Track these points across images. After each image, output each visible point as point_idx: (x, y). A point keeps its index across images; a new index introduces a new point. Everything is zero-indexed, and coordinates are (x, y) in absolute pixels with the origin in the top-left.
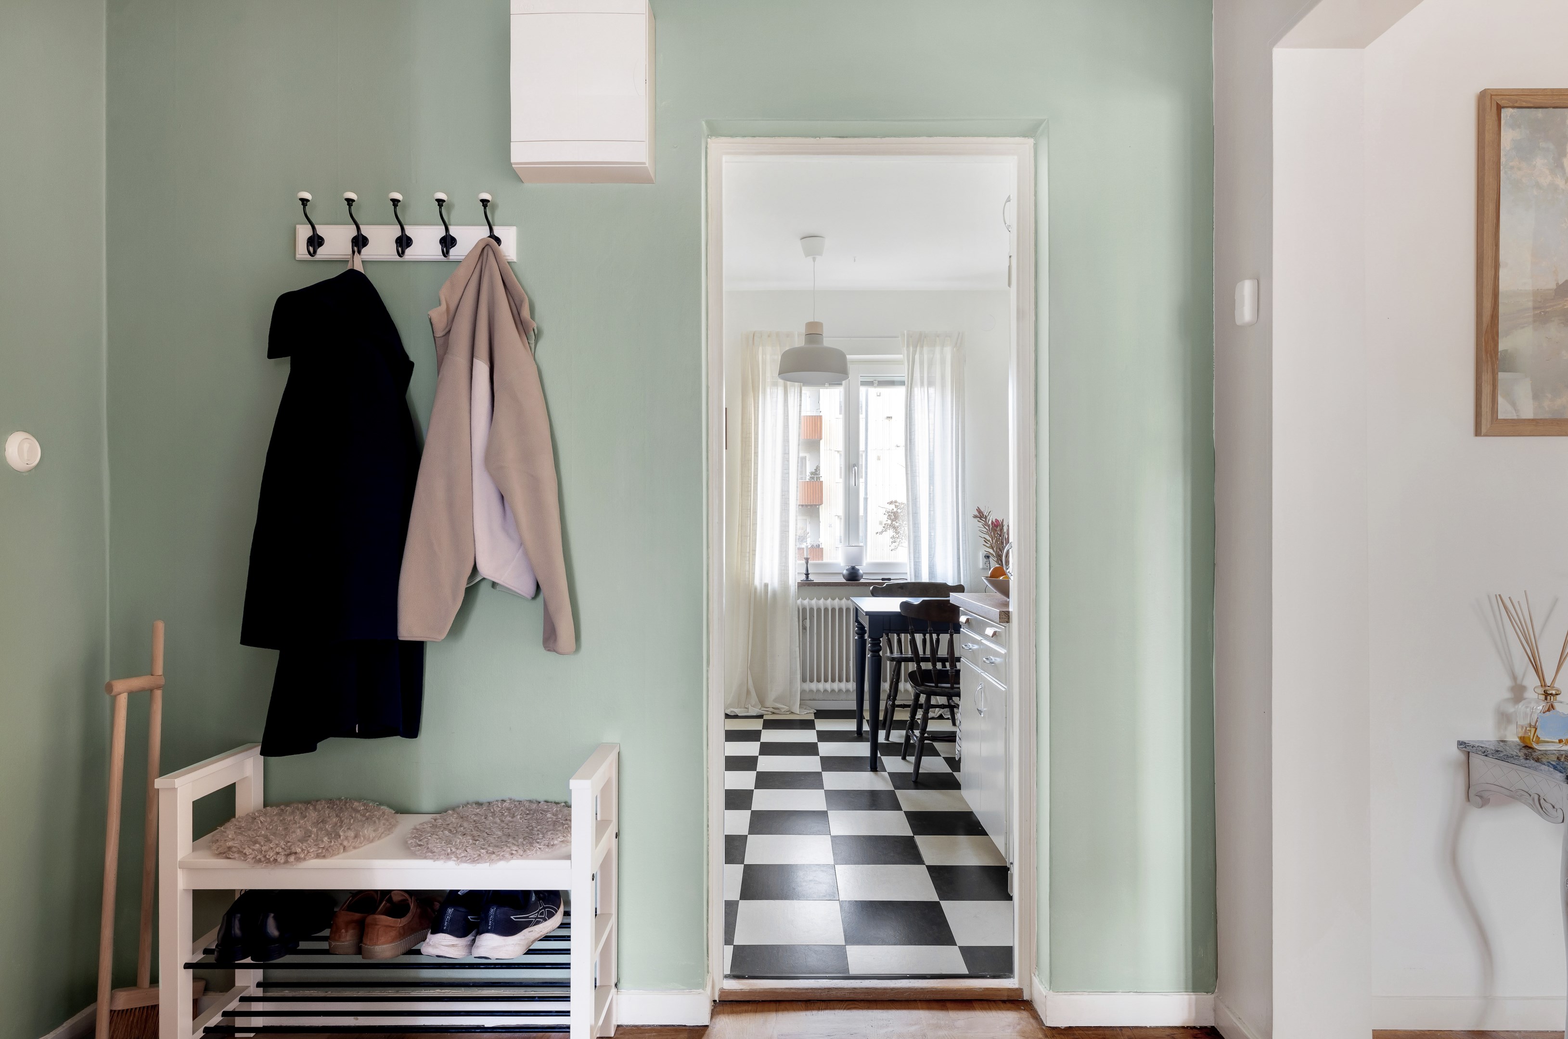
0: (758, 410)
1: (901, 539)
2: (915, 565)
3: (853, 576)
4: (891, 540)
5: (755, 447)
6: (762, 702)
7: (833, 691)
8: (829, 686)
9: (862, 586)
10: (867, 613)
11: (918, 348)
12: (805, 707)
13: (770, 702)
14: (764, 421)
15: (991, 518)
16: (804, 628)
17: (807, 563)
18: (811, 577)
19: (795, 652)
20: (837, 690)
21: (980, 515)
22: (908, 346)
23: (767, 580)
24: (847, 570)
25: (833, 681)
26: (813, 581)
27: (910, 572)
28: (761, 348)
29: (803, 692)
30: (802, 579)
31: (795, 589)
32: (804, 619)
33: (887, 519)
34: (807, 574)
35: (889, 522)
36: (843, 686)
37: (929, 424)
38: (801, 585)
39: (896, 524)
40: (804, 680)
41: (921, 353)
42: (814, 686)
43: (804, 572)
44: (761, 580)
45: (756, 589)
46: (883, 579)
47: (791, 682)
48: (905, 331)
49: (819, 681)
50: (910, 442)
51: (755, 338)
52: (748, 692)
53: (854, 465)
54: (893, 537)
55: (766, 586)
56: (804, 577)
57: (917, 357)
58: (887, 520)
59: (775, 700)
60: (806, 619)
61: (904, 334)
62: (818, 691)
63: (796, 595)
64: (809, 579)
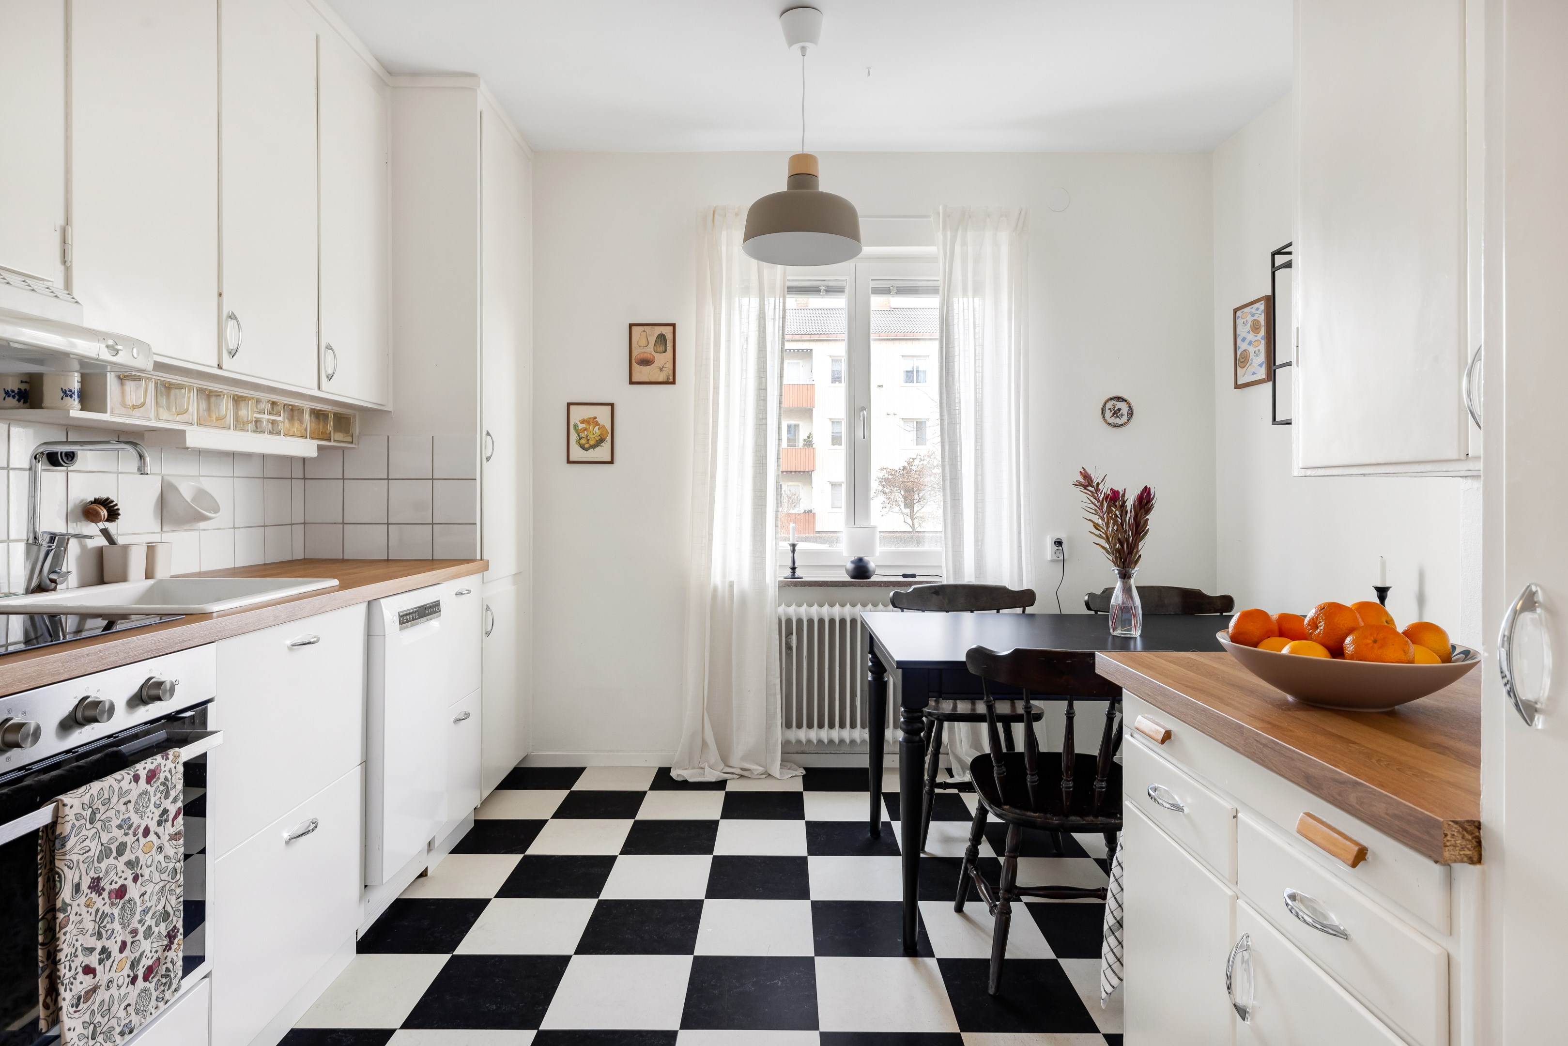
0: (720, 324)
1: (891, 505)
2: (954, 556)
3: (861, 571)
4: (882, 506)
5: (714, 379)
6: (725, 759)
7: (831, 741)
8: (824, 734)
9: (875, 586)
10: (900, 664)
11: (959, 233)
12: (789, 765)
13: (737, 761)
14: (729, 341)
15: (1105, 489)
16: (789, 648)
17: (793, 551)
18: (798, 573)
19: (775, 685)
20: (837, 741)
21: (1087, 482)
22: (944, 229)
23: (733, 577)
24: (852, 562)
25: (832, 726)
26: (802, 578)
27: (947, 567)
28: (724, 233)
29: (786, 744)
30: (786, 575)
31: (775, 592)
32: (789, 634)
33: (878, 485)
34: (794, 569)
35: (880, 488)
36: (846, 734)
37: (975, 346)
38: (784, 586)
39: (887, 490)
40: (788, 725)
41: (964, 244)
42: (803, 734)
43: (790, 564)
44: (724, 575)
45: (715, 590)
46: (904, 576)
47: (769, 728)
48: (941, 207)
49: (810, 726)
50: (947, 373)
51: (716, 215)
52: (704, 744)
53: (863, 409)
54: (884, 503)
55: (731, 585)
56: (789, 572)
57: (958, 248)
58: (878, 487)
59: (744, 758)
60: (792, 634)
61: (939, 213)
62: (809, 741)
63: (775, 600)
64: (796, 576)
